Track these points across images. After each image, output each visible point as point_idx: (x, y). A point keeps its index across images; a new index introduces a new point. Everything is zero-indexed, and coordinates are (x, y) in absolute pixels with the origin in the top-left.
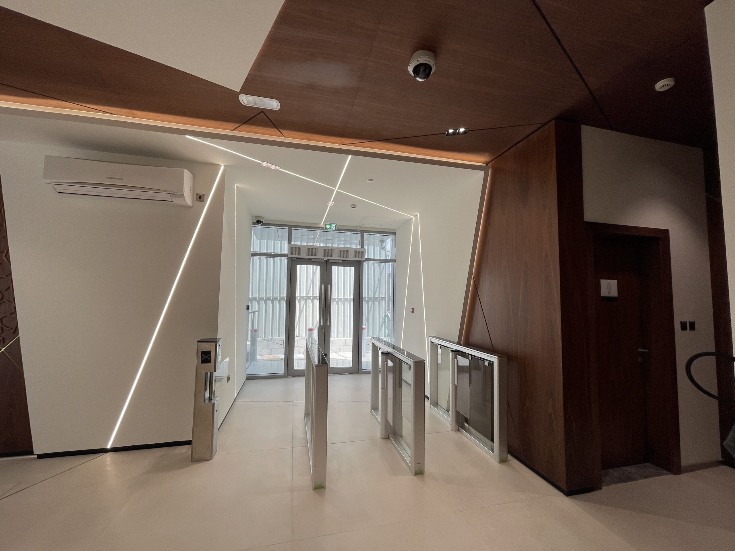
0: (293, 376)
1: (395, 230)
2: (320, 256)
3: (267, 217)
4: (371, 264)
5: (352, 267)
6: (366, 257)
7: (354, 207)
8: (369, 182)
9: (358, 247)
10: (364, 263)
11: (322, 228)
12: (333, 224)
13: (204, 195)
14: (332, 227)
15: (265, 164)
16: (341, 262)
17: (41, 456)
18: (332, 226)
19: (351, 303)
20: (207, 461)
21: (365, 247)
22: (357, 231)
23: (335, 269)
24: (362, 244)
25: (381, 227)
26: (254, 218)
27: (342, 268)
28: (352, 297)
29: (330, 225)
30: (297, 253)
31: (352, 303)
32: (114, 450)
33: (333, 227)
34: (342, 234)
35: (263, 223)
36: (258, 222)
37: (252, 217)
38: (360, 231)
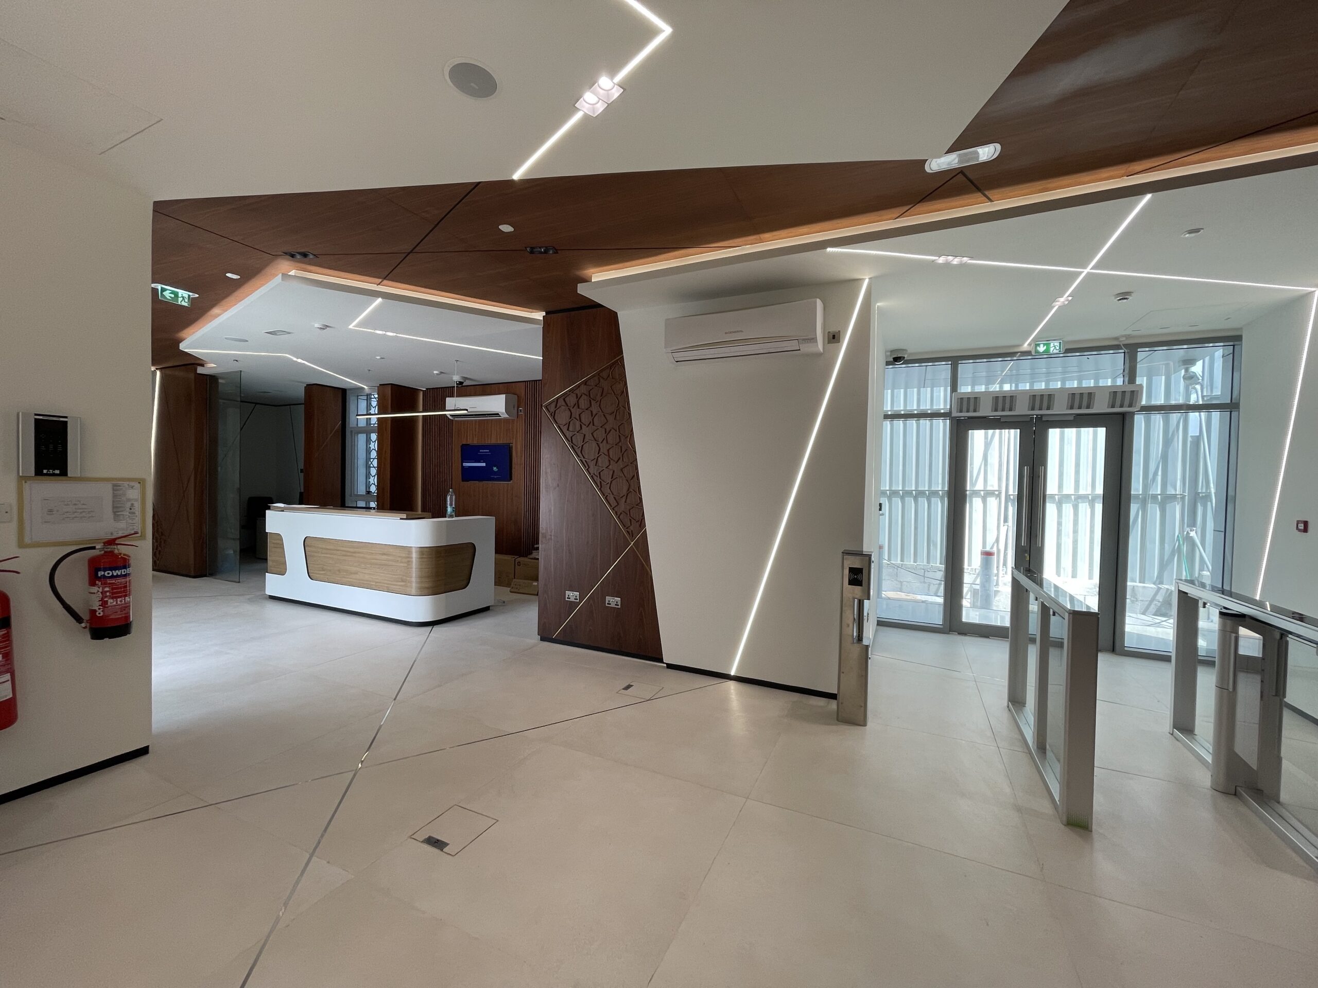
0: (960, 634)
1: (1241, 329)
2: (1022, 409)
3: (912, 348)
4: (1157, 419)
5: (1099, 429)
6: (1144, 402)
7: (1124, 299)
8: (1187, 235)
9: (1119, 382)
10: (1136, 417)
11: (1028, 353)
12: (1054, 340)
13: (839, 331)
14: (1052, 349)
15: (941, 260)
16: (1071, 418)
17: (670, 666)
18: (1052, 345)
19: (1097, 505)
20: (860, 727)
21: (1141, 380)
22: (1116, 347)
23: (1054, 434)
24: (1131, 374)
25: (1194, 329)
26: (889, 353)
27: (1071, 432)
28: (1100, 490)
29: (1048, 345)
30: (972, 408)
31: (1099, 508)
32: (739, 679)
33: (1054, 347)
34: (1074, 360)
35: (905, 359)
36: (897, 359)
37: (886, 352)
38: (1126, 346)
